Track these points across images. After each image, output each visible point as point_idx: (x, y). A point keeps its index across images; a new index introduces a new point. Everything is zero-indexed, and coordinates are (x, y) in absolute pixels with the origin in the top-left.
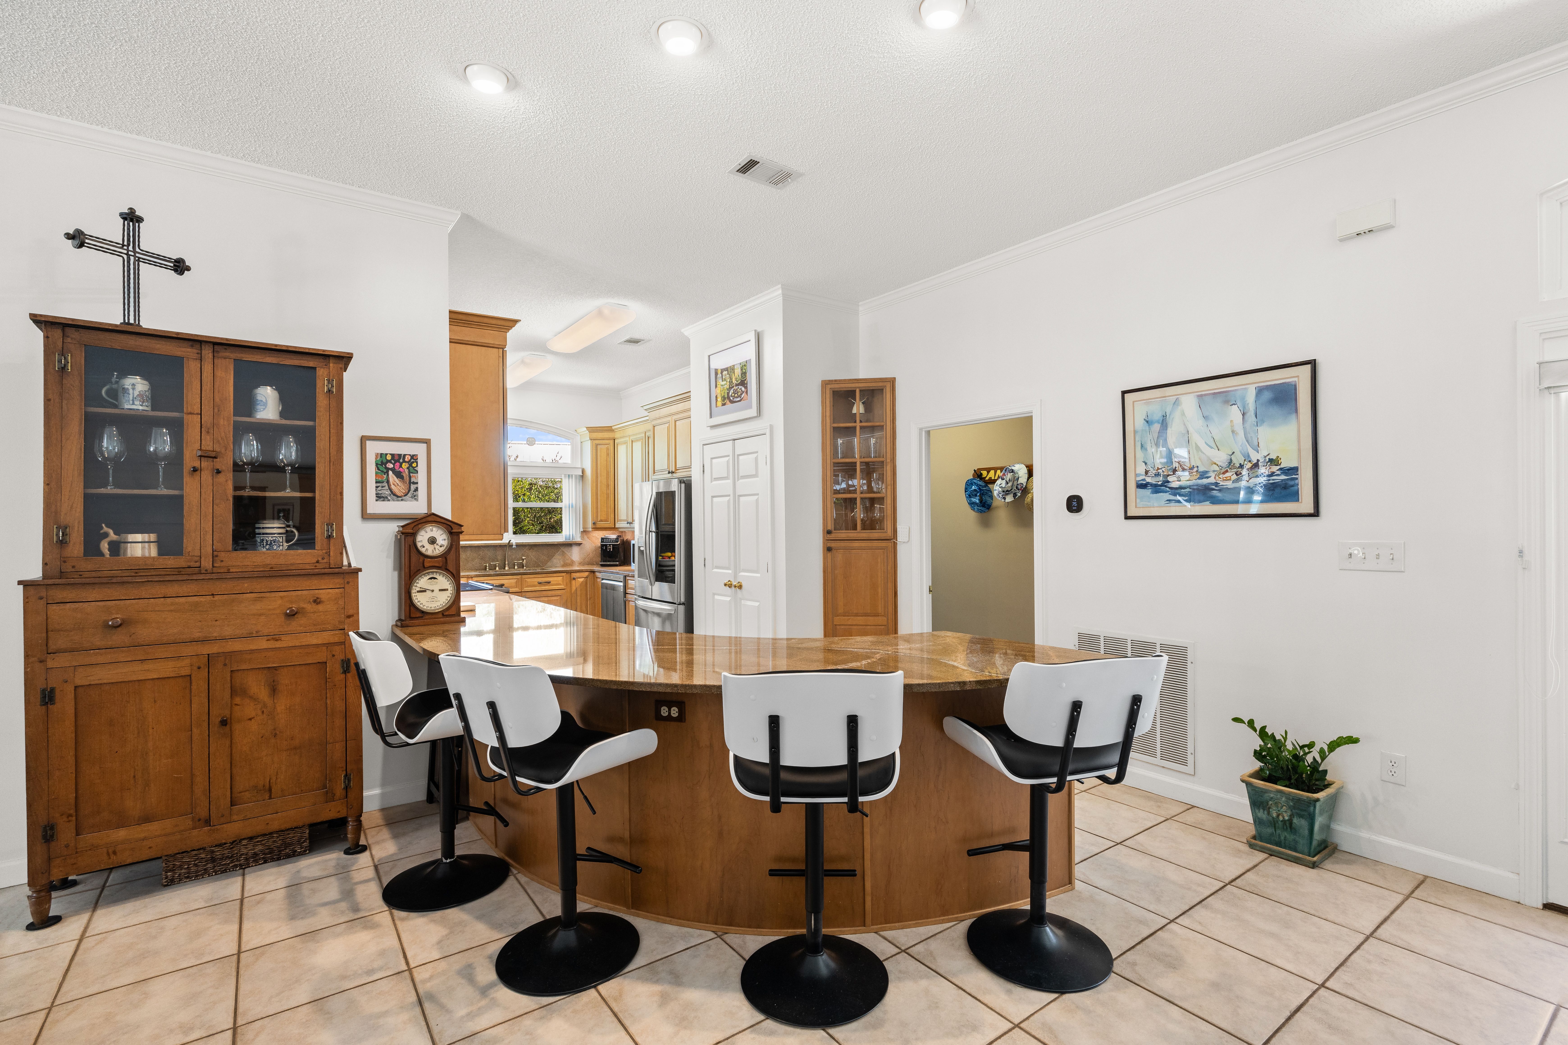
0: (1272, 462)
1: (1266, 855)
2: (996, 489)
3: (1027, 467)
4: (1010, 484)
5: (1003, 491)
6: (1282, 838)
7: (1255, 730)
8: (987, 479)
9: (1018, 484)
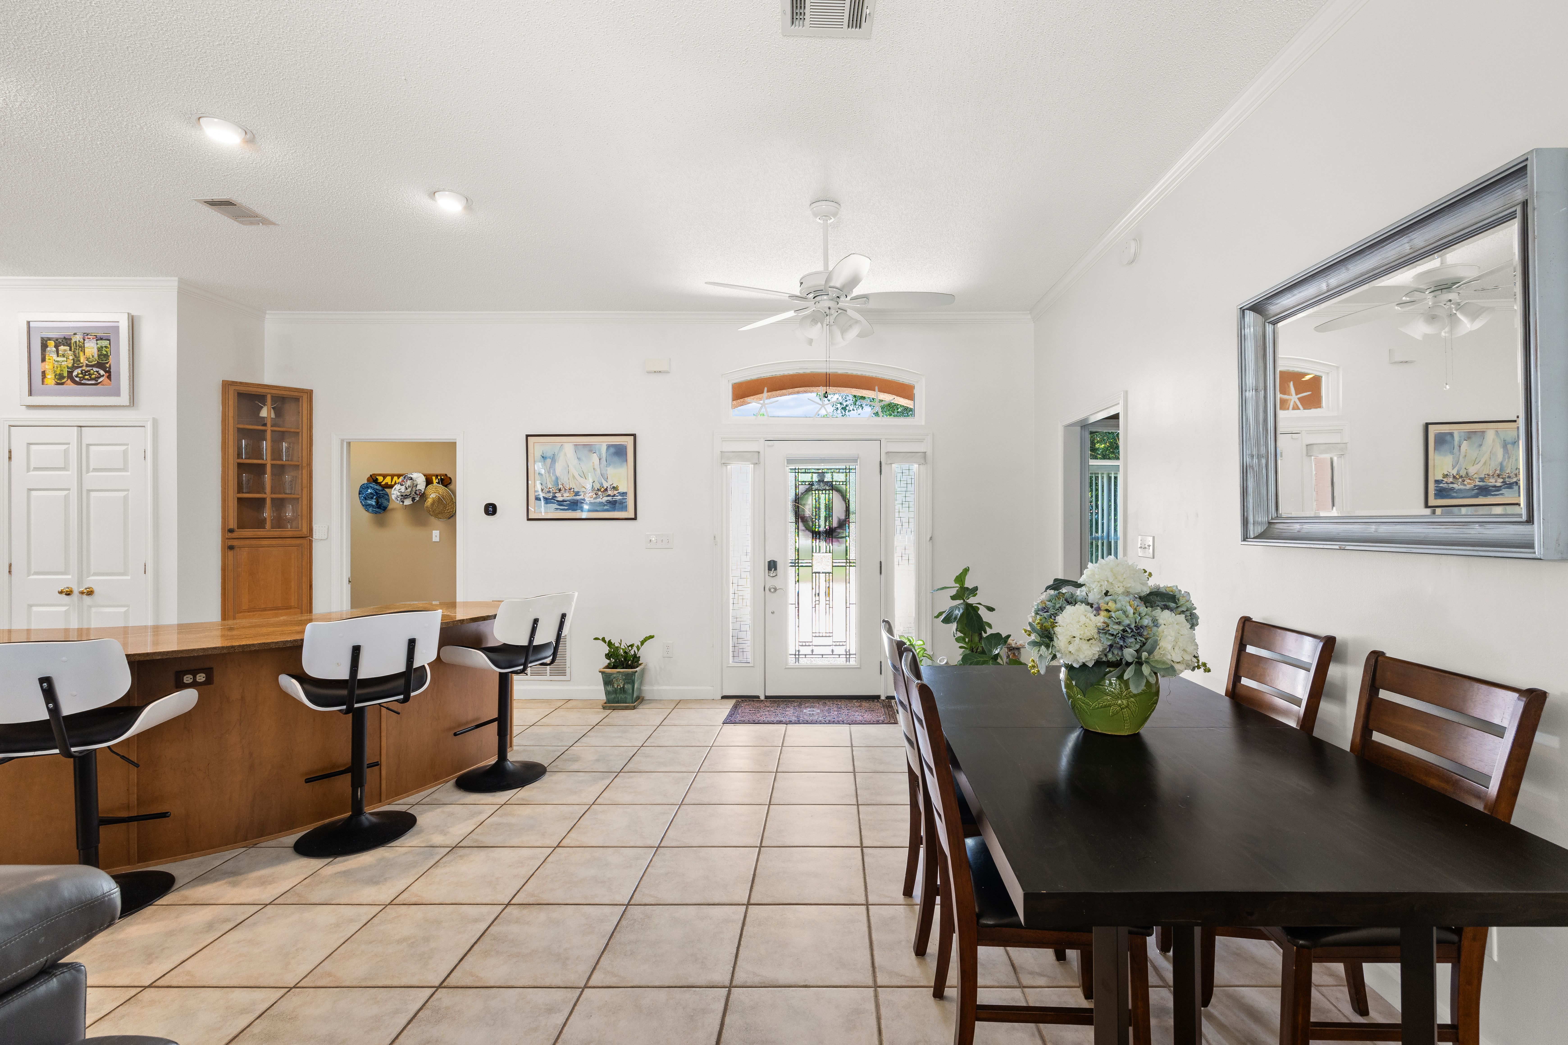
0: (615, 488)
1: (612, 710)
2: (395, 493)
3: (425, 476)
4: (409, 490)
5: (402, 496)
6: (620, 698)
7: (606, 643)
8: (383, 483)
9: (416, 490)
